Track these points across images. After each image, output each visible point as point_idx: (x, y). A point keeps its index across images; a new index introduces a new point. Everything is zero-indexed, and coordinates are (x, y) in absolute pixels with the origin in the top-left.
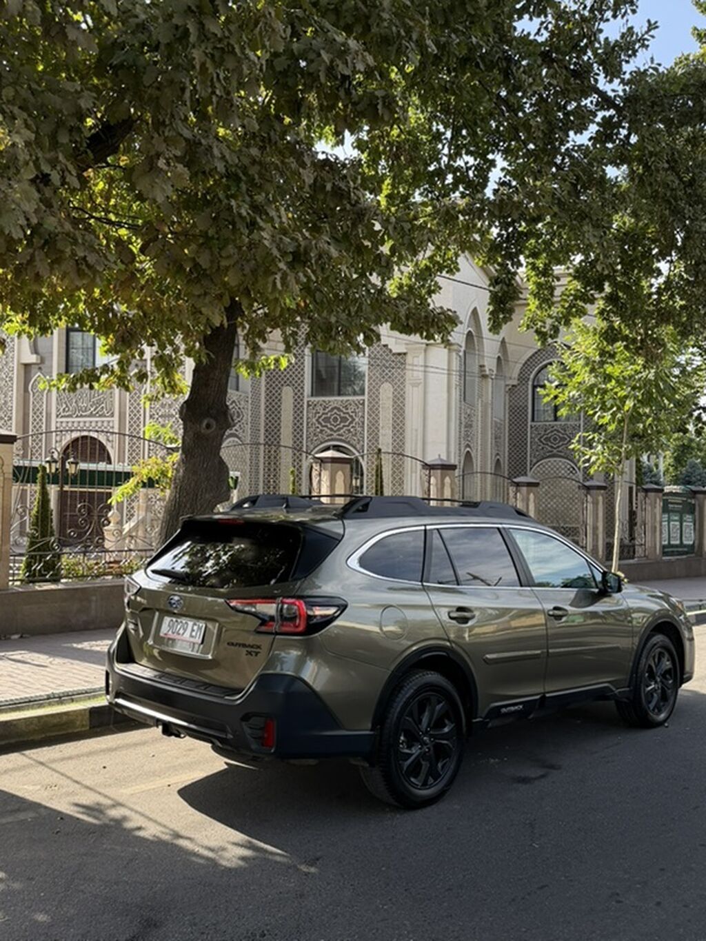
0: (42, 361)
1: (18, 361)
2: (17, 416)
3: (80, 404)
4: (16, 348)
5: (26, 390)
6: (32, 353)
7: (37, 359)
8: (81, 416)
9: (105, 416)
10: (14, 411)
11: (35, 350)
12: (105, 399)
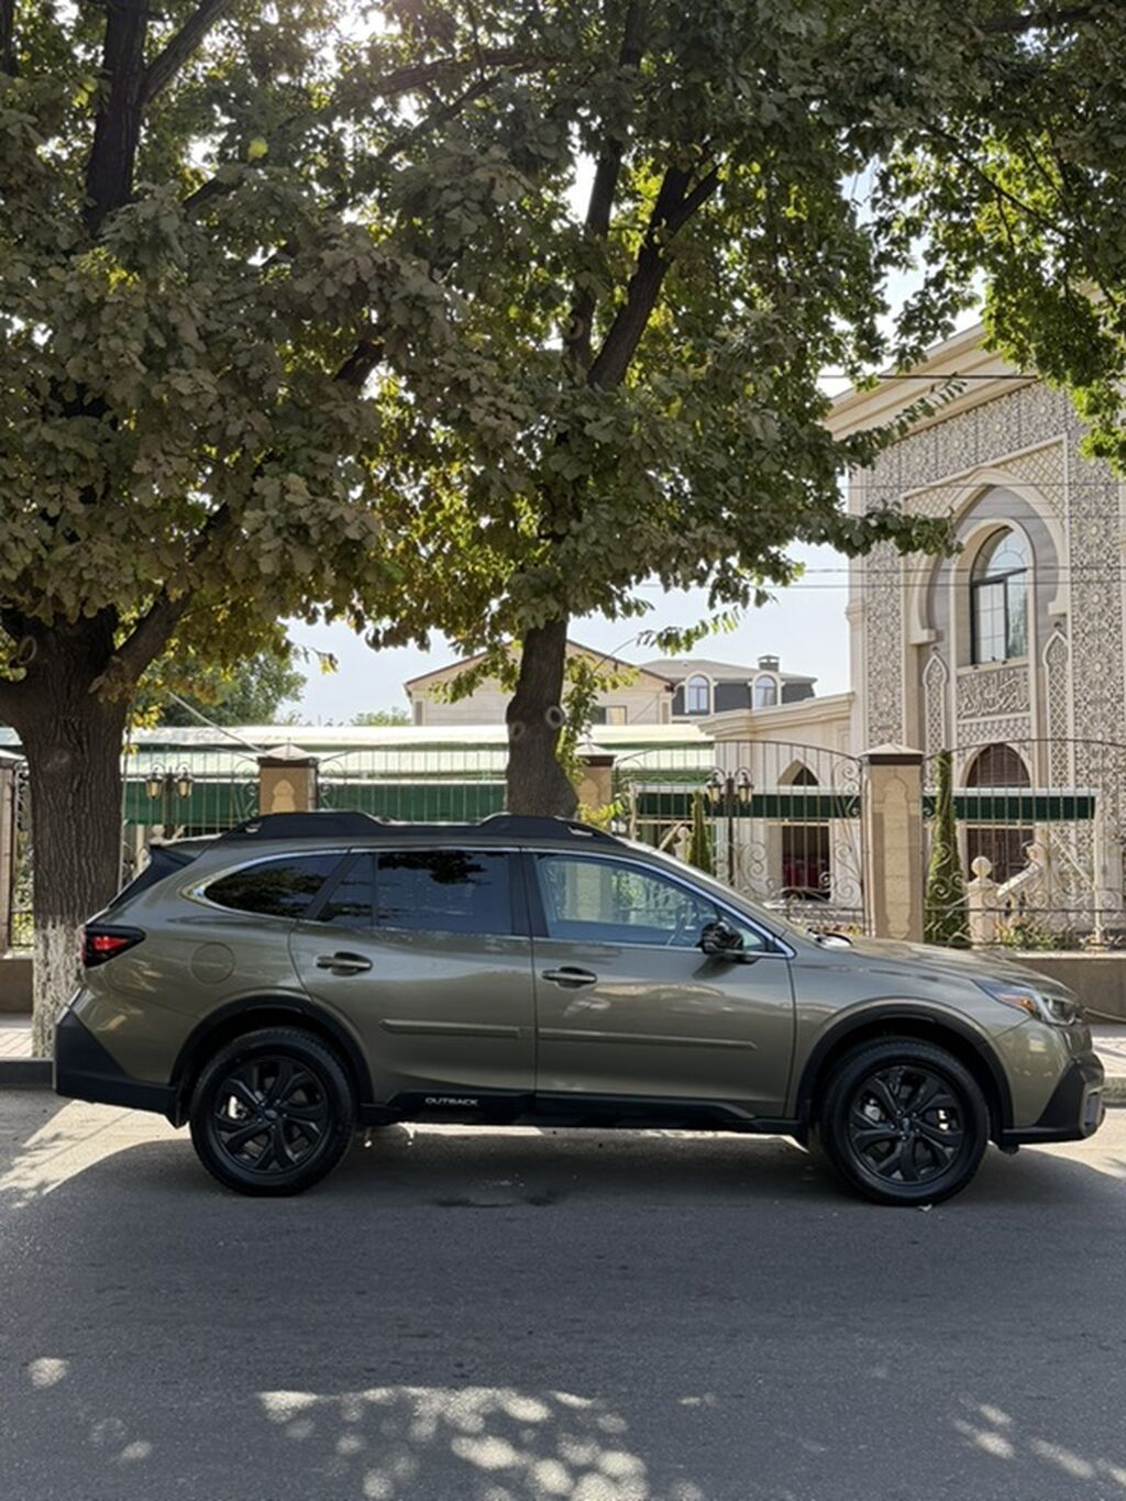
0: (939, 637)
1: (907, 641)
2: (907, 725)
3: (986, 696)
4: (903, 623)
5: (920, 683)
6: (923, 628)
7: (930, 636)
8: (989, 714)
9: (1018, 711)
10: (904, 715)
11: (929, 622)
12: (1017, 683)
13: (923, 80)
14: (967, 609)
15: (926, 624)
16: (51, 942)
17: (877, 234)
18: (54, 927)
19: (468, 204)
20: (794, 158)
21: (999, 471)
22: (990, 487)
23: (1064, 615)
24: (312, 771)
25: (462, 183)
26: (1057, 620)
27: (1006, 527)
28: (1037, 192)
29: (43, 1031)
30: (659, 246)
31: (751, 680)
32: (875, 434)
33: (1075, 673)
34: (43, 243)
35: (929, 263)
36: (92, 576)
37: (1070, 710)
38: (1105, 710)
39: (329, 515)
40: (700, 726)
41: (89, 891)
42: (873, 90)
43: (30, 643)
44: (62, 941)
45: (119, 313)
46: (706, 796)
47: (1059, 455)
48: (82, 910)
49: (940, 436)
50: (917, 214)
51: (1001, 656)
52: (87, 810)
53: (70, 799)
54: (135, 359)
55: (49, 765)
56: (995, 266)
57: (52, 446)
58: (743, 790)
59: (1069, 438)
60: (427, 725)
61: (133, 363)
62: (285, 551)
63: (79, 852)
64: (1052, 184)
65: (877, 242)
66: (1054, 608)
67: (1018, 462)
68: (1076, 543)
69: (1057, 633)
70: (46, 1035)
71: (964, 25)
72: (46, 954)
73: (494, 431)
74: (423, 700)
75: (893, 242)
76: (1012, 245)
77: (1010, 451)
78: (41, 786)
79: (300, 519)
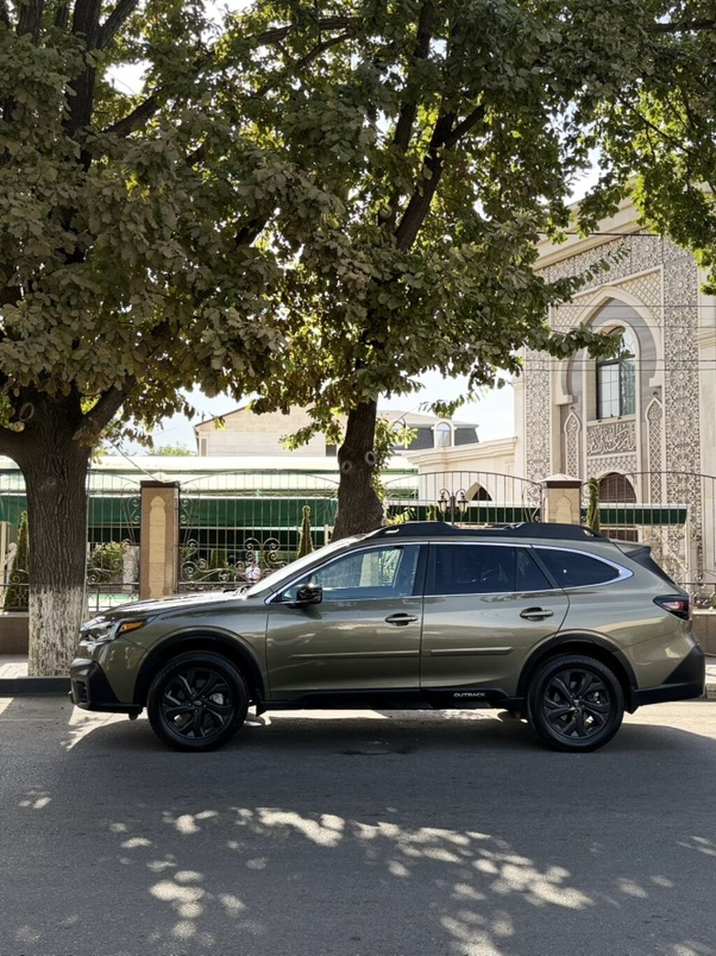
0: (575, 400)
1: (553, 404)
2: (553, 458)
3: (607, 440)
4: (550, 390)
5: (562, 431)
6: (564, 394)
7: (569, 399)
8: (608, 452)
9: (629, 451)
10: (551, 453)
11: (568, 390)
12: (628, 432)
13: (615, 66)
14: (594, 382)
15: (566, 390)
16: (43, 602)
17: (566, 145)
18: (45, 592)
19: (344, 143)
20: (532, 111)
21: (618, 289)
22: (611, 299)
23: (660, 387)
24: (177, 490)
25: (338, 128)
26: (655, 390)
27: (620, 327)
28: (671, 123)
29: (38, 660)
30: (441, 159)
31: (433, 425)
32: (572, 281)
33: (667, 426)
34: (65, 154)
35: (602, 168)
36: (99, 370)
37: (663, 451)
38: (687, 451)
39: (257, 334)
40: (408, 458)
41: (68, 569)
42: (584, 71)
43: (29, 408)
44: (51, 602)
45: (134, 207)
46: (437, 508)
47: (657, 279)
48: (64, 580)
49: (577, 264)
50: (592, 134)
51: (617, 413)
52: (67, 516)
53: (56, 509)
54: (142, 236)
55: (42, 487)
56: (643, 170)
57: (77, 287)
58: (462, 504)
59: (664, 268)
60: (209, 456)
61: (142, 240)
62: (227, 356)
63: (61, 544)
64: (680, 118)
65: (566, 150)
66: (653, 382)
67: (630, 283)
68: (668, 339)
69: (655, 399)
70: (40, 663)
71: (636, 28)
72: (40, 610)
73: (355, 281)
74: (207, 438)
75: (577, 151)
76: (654, 157)
77: (624, 275)
78: (36, 500)
79: (239, 336)
